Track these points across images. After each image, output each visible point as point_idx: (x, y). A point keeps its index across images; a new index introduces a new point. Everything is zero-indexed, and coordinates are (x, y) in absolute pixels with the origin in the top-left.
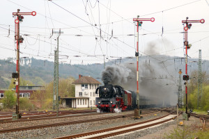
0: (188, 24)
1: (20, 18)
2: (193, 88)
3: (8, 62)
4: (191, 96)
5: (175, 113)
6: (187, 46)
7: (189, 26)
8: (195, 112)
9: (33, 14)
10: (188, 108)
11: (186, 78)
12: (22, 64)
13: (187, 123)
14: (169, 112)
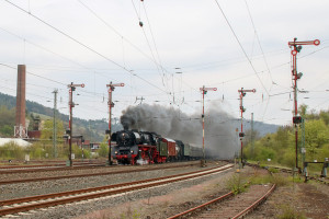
0: (243, 93)
1: (112, 88)
2: (247, 143)
3: (102, 121)
4: (245, 150)
5: (233, 162)
6: (243, 110)
7: (244, 95)
8: (248, 162)
9: (122, 85)
10: (243, 159)
11: (242, 135)
12: (113, 123)
13: (243, 171)
14: (228, 161)
